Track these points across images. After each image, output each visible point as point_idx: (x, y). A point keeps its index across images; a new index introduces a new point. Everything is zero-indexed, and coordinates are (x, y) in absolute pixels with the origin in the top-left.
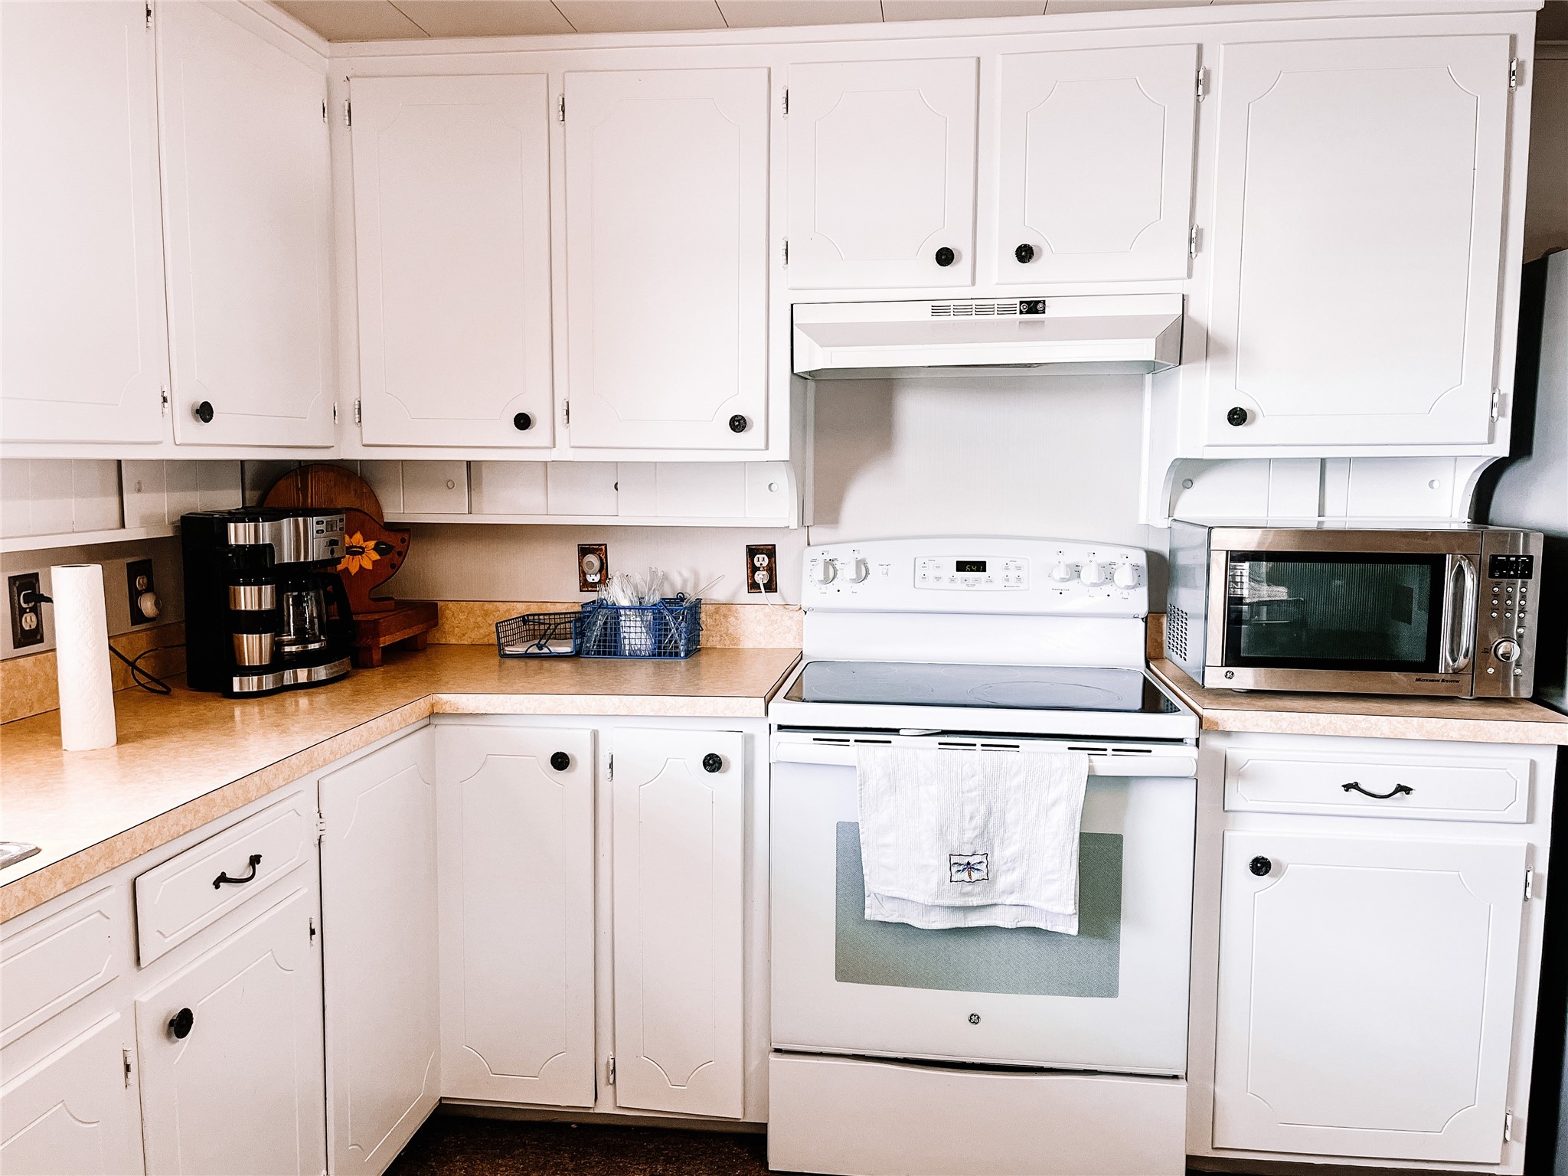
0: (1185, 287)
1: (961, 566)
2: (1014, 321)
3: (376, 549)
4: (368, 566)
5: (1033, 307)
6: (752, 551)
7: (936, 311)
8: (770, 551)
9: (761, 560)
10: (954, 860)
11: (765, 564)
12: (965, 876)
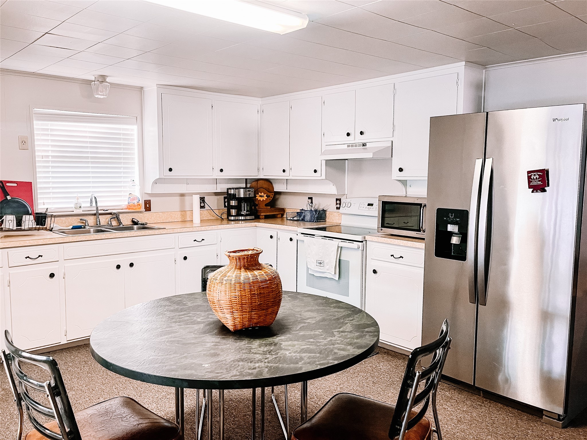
0: (391, 139)
1: (369, 205)
2: (361, 148)
3: (266, 196)
4: (265, 199)
5: (364, 145)
6: (337, 200)
7: (348, 146)
8: (340, 200)
9: (338, 202)
10: (318, 261)
11: (339, 203)
12: (319, 265)
